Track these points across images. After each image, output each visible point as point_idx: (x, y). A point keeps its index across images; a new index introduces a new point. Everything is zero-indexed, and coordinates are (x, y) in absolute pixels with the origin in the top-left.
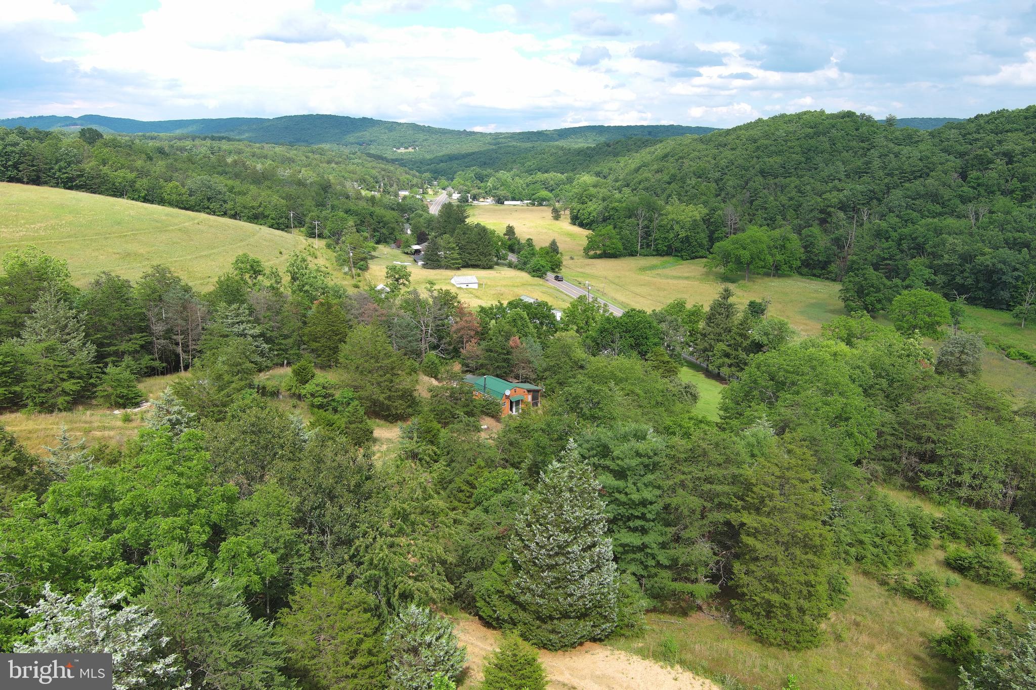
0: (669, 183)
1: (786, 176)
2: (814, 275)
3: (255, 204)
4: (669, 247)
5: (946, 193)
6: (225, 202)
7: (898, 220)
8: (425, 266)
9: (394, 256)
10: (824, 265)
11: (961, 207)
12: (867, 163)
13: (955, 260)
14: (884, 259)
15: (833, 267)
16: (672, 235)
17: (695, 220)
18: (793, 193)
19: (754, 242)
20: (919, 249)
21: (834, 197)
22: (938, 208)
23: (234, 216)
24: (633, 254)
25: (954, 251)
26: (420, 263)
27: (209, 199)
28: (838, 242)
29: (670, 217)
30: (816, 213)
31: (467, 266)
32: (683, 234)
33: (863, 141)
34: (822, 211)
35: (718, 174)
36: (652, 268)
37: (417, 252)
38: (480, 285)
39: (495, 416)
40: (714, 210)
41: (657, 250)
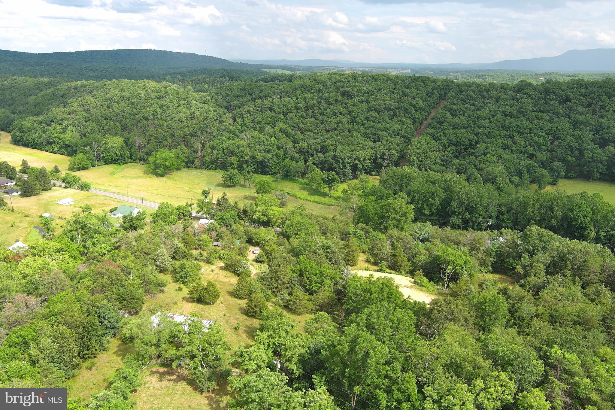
4: (112, 159)
5: (232, 128)
7: (218, 141)
10: (192, 162)
11: (240, 135)
13: (249, 158)
14: (219, 158)
15: (197, 163)
16: (113, 154)
17: (122, 146)
18: (167, 130)
19: (170, 158)
20: (232, 153)
24: (94, 165)
25: (248, 155)
29: (109, 145)
30: (180, 139)
34: (183, 137)
36: (114, 172)
41: (106, 162)
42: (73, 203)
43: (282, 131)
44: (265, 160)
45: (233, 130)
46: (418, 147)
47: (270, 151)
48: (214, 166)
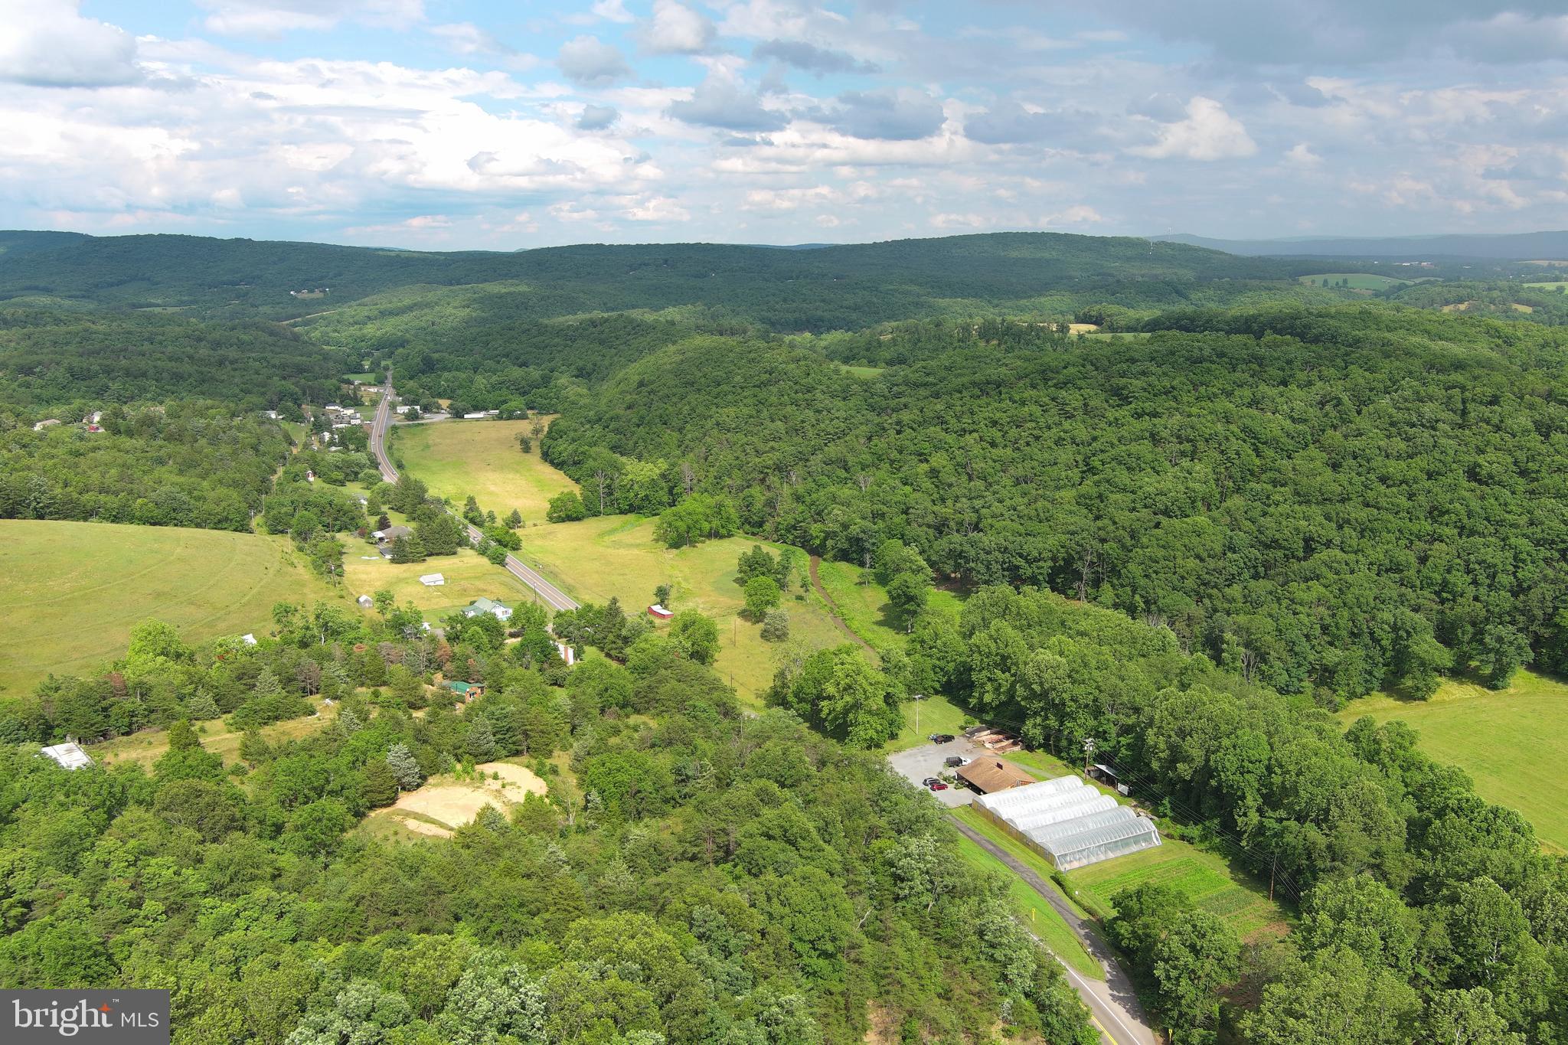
0: (638, 426)
1: (737, 430)
2: (753, 534)
3: (219, 509)
5: (851, 460)
6: (190, 510)
7: (813, 485)
8: (393, 561)
9: (360, 548)
10: (760, 524)
12: (803, 422)
13: (839, 528)
15: (768, 526)
16: (632, 494)
17: (654, 478)
19: (690, 514)
21: (770, 459)
22: (843, 474)
23: (198, 526)
24: (596, 514)
26: (388, 557)
27: (174, 510)
28: (770, 504)
29: (630, 477)
30: (755, 475)
31: (431, 555)
32: (642, 494)
33: (809, 391)
35: (680, 424)
36: (613, 531)
37: (381, 539)
38: (446, 579)
39: (463, 702)
40: (673, 465)
41: (619, 508)
42: (442, 583)
43: (934, 473)
44: (861, 535)
45: (850, 464)
46: (1162, 543)
47: (883, 515)
48: (791, 537)
